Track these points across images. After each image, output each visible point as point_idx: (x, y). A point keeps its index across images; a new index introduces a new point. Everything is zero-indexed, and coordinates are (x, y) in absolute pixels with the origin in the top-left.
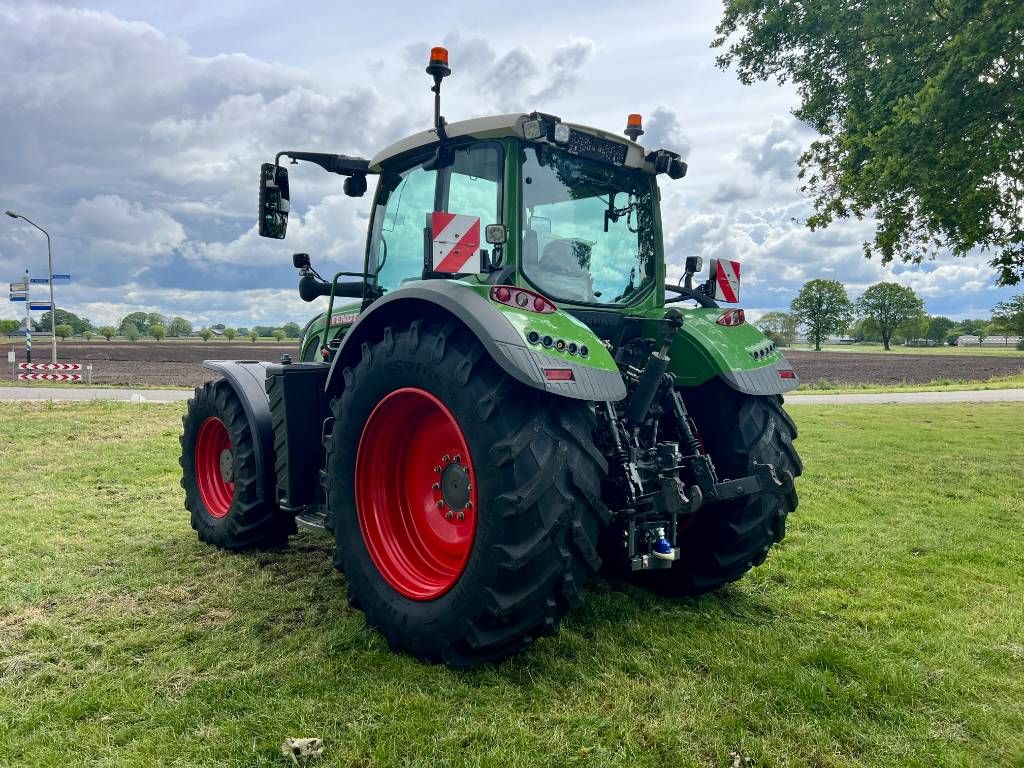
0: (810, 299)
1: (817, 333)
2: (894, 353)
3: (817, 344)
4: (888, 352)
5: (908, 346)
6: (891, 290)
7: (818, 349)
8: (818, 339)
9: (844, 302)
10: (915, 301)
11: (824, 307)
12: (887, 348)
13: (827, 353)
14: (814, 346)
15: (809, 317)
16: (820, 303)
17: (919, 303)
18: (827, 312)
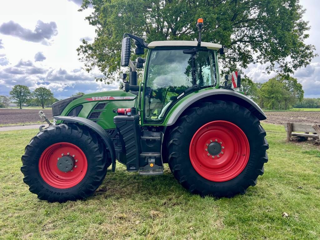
0: (16, 91)
1: (20, 103)
2: (45, 109)
3: (21, 107)
4: (44, 109)
5: (46, 107)
6: (43, 90)
7: (21, 108)
8: (21, 105)
9: (29, 93)
10: (51, 93)
11: (22, 94)
12: (43, 108)
13: (24, 110)
14: (19, 108)
15: (17, 97)
16: (21, 93)
17: (52, 94)
18: (23, 96)
